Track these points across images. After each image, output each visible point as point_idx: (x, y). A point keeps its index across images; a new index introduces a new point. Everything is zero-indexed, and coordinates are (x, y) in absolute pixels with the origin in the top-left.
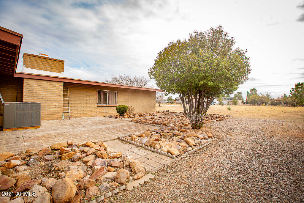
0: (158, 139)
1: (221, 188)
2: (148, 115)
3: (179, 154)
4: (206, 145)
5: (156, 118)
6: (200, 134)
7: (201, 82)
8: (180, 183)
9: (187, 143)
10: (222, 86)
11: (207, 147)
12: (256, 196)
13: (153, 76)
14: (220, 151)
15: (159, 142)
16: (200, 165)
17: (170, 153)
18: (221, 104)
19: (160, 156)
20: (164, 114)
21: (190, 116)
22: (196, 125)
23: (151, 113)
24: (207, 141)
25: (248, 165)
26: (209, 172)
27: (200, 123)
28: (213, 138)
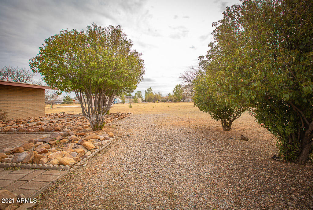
0: (45, 150)
1: (119, 186)
2: (32, 120)
3: (75, 162)
4: (106, 145)
5: (44, 123)
6: (101, 135)
7: (101, 80)
8: (75, 197)
9: (85, 148)
10: (121, 84)
11: (108, 147)
12: (148, 181)
13: (38, 69)
14: (121, 148)
15: (47, 154)
16: (99, 169)
17: (62, 164)
18: (124, 102)
19: (47, 172)
20: (57, 117)
21: (90, 117)
22: (97, 125)
23: (37, 117)
24: (108, 141)
25: (143, 156)
26: (109, 173)
27: (101, 124)
28: (114, 137)
